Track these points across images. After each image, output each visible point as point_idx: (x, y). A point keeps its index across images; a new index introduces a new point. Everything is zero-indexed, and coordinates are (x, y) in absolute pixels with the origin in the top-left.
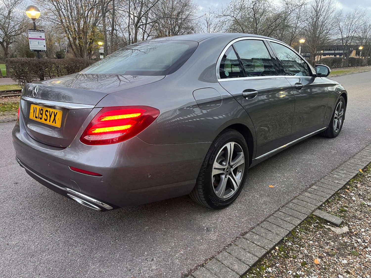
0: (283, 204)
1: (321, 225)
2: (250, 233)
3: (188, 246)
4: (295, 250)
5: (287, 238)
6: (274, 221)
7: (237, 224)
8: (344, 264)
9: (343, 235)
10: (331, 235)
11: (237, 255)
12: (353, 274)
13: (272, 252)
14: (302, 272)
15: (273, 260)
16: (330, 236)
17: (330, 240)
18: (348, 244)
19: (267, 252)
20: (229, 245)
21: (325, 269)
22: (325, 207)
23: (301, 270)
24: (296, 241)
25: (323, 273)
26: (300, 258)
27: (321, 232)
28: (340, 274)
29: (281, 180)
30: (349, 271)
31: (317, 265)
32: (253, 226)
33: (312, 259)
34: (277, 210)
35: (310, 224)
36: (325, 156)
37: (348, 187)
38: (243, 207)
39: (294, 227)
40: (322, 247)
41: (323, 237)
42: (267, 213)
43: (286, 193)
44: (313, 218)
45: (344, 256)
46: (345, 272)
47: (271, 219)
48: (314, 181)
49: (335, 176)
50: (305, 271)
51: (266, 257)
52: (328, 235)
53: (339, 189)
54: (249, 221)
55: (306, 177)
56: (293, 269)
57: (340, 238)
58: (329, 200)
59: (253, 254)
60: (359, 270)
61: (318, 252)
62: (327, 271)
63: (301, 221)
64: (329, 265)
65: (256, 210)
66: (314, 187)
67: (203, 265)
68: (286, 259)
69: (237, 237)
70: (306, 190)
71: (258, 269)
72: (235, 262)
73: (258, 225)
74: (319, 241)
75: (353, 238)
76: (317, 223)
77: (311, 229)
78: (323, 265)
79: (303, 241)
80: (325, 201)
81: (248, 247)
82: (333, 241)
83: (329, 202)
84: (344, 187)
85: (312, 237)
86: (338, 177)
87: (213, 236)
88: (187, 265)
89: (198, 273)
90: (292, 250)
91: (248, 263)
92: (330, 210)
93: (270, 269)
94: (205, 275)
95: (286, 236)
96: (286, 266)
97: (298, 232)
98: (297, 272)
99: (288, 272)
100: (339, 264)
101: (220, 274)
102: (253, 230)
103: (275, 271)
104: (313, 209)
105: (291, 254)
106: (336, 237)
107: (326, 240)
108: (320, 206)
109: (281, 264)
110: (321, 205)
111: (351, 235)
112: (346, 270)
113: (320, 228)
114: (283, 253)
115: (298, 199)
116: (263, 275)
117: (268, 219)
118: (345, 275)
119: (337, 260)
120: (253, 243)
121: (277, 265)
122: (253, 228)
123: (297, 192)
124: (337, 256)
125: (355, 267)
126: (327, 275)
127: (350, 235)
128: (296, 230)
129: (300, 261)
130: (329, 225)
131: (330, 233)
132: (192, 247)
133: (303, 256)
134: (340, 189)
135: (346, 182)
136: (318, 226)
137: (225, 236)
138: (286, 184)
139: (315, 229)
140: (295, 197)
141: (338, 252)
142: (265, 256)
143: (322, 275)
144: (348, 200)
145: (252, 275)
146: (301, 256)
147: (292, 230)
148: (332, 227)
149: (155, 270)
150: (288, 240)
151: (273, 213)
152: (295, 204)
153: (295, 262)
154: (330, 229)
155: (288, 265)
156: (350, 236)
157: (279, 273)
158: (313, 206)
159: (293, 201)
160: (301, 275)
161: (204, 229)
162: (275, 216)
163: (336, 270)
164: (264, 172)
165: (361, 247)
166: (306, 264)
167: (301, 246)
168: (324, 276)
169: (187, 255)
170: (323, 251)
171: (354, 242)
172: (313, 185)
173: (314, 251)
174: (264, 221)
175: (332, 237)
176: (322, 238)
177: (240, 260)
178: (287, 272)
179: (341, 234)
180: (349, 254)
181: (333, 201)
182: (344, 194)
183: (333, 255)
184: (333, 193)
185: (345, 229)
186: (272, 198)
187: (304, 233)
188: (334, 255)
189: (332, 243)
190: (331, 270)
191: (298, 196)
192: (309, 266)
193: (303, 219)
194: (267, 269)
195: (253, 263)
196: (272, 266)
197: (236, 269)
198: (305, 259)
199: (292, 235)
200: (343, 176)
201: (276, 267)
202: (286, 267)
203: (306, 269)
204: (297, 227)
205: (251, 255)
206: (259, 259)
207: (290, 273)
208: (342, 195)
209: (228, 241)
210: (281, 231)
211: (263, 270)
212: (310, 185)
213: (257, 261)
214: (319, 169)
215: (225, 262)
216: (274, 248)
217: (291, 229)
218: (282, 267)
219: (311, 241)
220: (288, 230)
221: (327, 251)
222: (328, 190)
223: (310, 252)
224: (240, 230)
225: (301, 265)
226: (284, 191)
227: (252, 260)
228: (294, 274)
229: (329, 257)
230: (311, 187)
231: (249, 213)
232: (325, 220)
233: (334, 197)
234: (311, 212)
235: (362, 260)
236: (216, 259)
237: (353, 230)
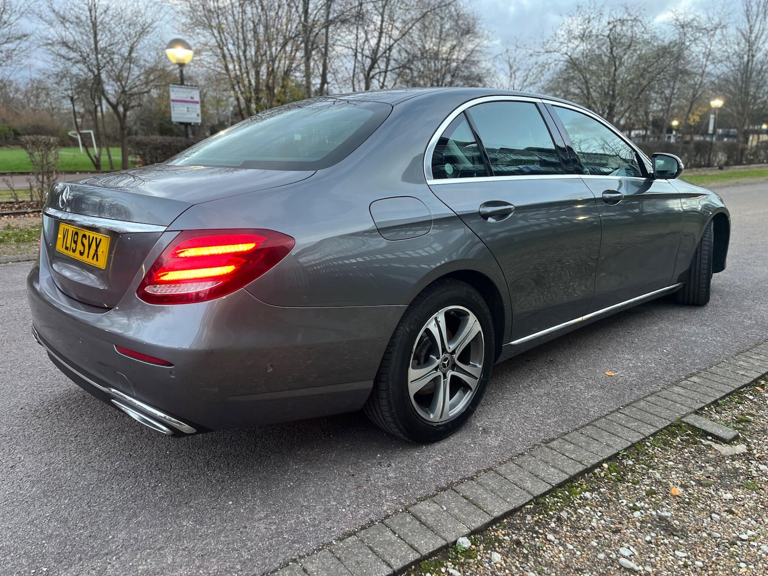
0: (627, 402)
1: (694, 440)
2: (560, 440)
3: (448, 451)
4: (638, 472)
5: (625, 453)
6: (605, 426)
7: (537, 427)
8: (725, 500)
9: (733, 458)
10: (711, 456)
11: (533, 469)
12: (740, 515)
13: (596, 471)
14: (645, 503)
15: (595, 482)
16: (708, 457)
17: (708, 463)
18: (740, 471)
19: (586, 469)
20: (519, 454)
21: (688, 503)
22: (709, 412)
23: (644, 500)
24: (642, 460)
25: (684, 509)
26: (645, 484)
27: (693, 450)
28: (715, 513)
29: (631, 365)
30: (734, 510)
31: (674, 497)
32: (565, 431)
33: (667, 488)
34: (614, 409)
35: (674, 435)
36: (729, 328)
37: (763, 382)
38: (552, 402)
39: (642, 437)
40: (689, 472)
41: (694, 457)
42: (594, 412)
43: (636, 385)
44: (681, 427)
45: (727, 488)
46: (725, 511)
47: (602, 423)
48: (697, 369)
49: (741, 363)
50: (651, 503)
51: (584, 477)
52: (705, 456)
53: (743, 384)
54: (560, 423)
55: (682, 362)
56: (630, 498)
57: (727, 462)
58: (720, 402)
59: (560, 470)
60: (752, 511)
61: (680, 478)
62: (691, 507)
63: (658, 429)
64: (698, 499)
65: (574, 408)
66: (694, 379)
67: (472, 477)
68: (619, 483)
69: (535, 445)
70: (676, 384)
71: (566, 492)
72: (527, 479)
73: (576, 430)
74: (686, 462)
75: (752, 463)
76: (688, 435)
77: (674, 444)
78: (686, 498)
79: (656, 461)
80: (710, 402)
81: (553, 459)
82: (713, 466)
83: (718, 405)
84: (756, 382)
85: (674, 456)
86: (746, 364)
87: (493, 441)
88: (445, 476)
89: (463, 487)
90: (633, 471)
91: (549, 481)
92: (717, 417)
93: (588, 494)
94: (474, 491)
95: (625, 450)
96: (617, 493)
97: (647, 446)
98: (636, 503)
99: (620, 501)
100: (716, 498)
101: (500, 492)
102: (566, 437)
103: (597, 498)
104: (684, 413)
105: (629, 476)
106: (721, 458)
107: (700, 463)
108: (699, 409)
109: (609, 489)
110: (702, 409)
111: (750, 458)
112: (727, 509)
113: (692, 443)
114: (615, 474)
115: (659, 396)
116: (575, 502)
117: (596, 423)
118: (725, 515)
119: (713, 493)
120: (563, 455)
121: (602, 490)
122: (565, 434)
123: (658, 385)
124: (716, 487)
125: (746, 505)
126: (691, 512)
127: (748, 458)
128: (645, 442)
129: (644, 488)
130: (711, 440)
131: (710, 452)
132: (456, 453)
133: (652, 482)
134: (745, 386)
135: (759, 375)
136: (688, 439)
137: (515, 442)
138: (639, 372)
139: (682, 444)
140: (652, 394)
141: (719, 481)
142: (581, 474)
143: (681, 512)
144: (758, 404)
145: (556, 499)
146: (647, 482)
147: (638, 442)
148: (716, 443)
149: (393, 478)
150: (628, 456)
151: (606, 415)
152: (650, 404)
153: (635, 489)
154: (711, 446)
155: (622, 492)
156: (748, 460)
157: (603, 502)
158: (685, 408)
159: (649, 399)
160: (642, 507)
161: (478, 430)
162: (609, 420)
163: (710, 506)
164: (600, 349)
165: (764, 478)
166: (656, 494)
167: (650, 467)
168: (684, 512)
169: (446, 463)
170: (691, 477)
171: (753, 469)
172: (692, 375)
173: (673, 476)
174: (588, 425)
175: (712, 458)
176: (692, 459)
177: (537, 476)
178: (618, 501)
179: (731, 456)
180: (739, 487)
181: (728, 404)
182: (751, 394)
183: (709, 486)
184: (728, 391)
185: (741, 448)
186: (608, 392)
187: (660, 449)
188: (711, 485)
189: (711, 469)
190: (700, 506)
191: (660, 391)
192: (660, 497)
193: (660, 427)
194: (583, 493)
195: (559, 482)
196: (592, 491)
197: (528, 488)
198: (655, 487)
199: (635, 449)
200: (757, 364)
201: (600, 493)
202: (617, 495)
203: (653, 500)
204: (647, 438)
205: (556, 471)
206: (570, 478)
207: (623, 502)
208: (747, 395)
209: (519, 449)
210: (617, 441)
211: (576, 494)
212: (686, 376)
213: (566, 481)
214: (711, 351)
215: (511, 477)
216: (599, 465)
217: (636, 440)
218: (611, 494)
219: (671, 461)
220: (630, 441)
221: (698, 478)
222: (720, 385)
223: (667, 477)
224: (542, 435)
225: (645, 494)
226: (634, 382)
227: (558, 478)
228: (631, 505)
229: (701, 488)
230: (689, 379)
231: (561, 413)
232: (704, 431)
233: (730, 398)
234: (679, 417)
235: (762, 497)
236: (496, 472)
237: (755, 451)
